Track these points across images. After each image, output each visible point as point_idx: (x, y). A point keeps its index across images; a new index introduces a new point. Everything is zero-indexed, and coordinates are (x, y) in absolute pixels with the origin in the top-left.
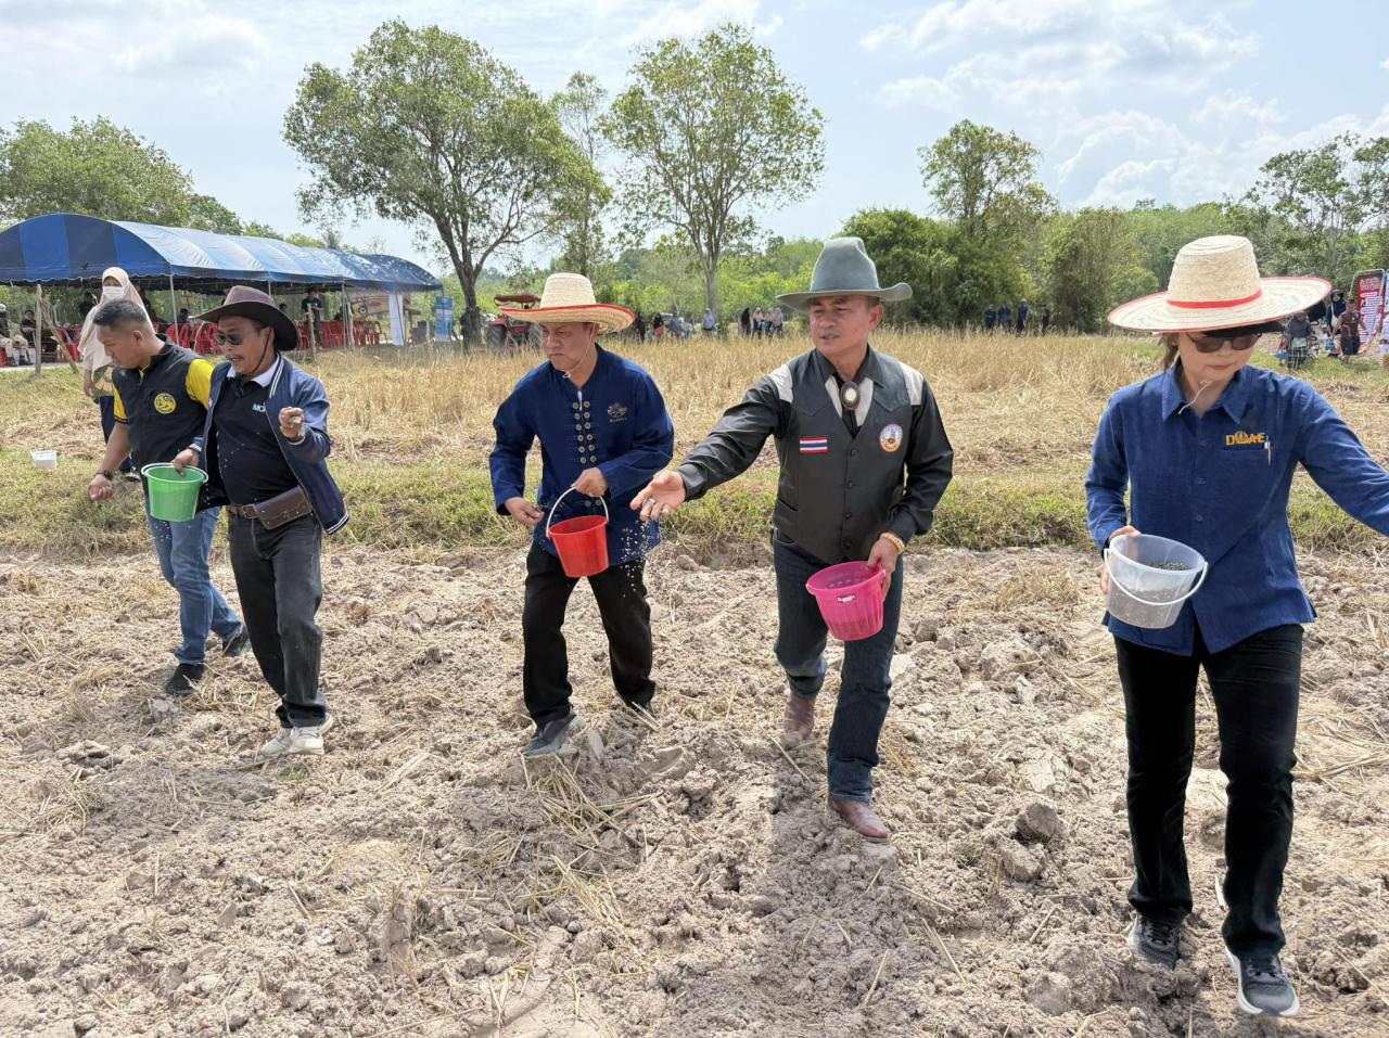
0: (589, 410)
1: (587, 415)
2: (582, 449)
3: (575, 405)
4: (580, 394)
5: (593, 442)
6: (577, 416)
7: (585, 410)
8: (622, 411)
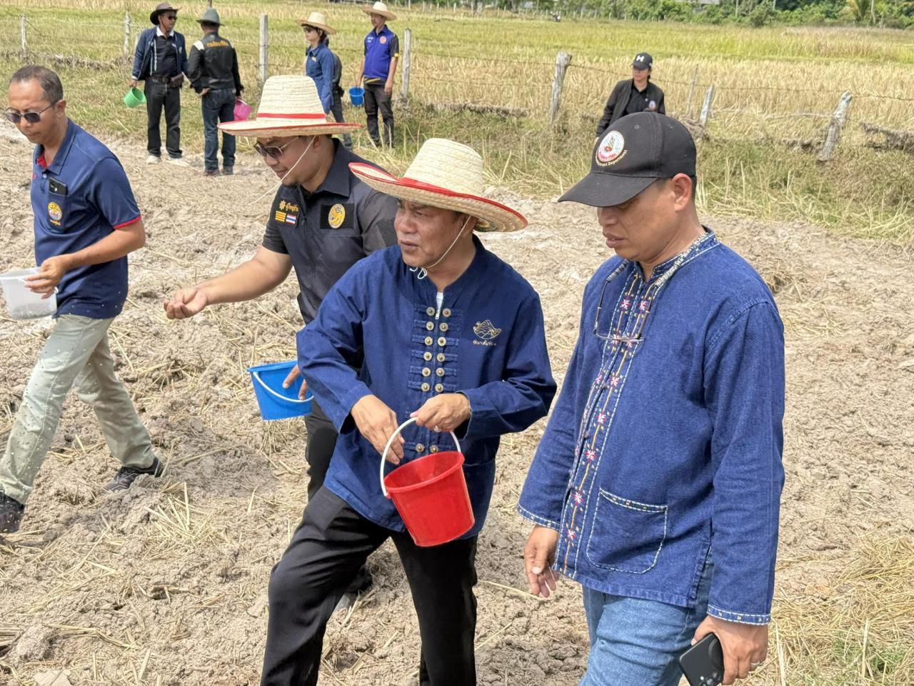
0: (448, 320)
1: (444, 327)
2: (426, 371)
3: (430, 311)
4: (440, 297)
5: (444, 364)
6: (430, 325)
7: (442, 319)
8: (493, 332)
